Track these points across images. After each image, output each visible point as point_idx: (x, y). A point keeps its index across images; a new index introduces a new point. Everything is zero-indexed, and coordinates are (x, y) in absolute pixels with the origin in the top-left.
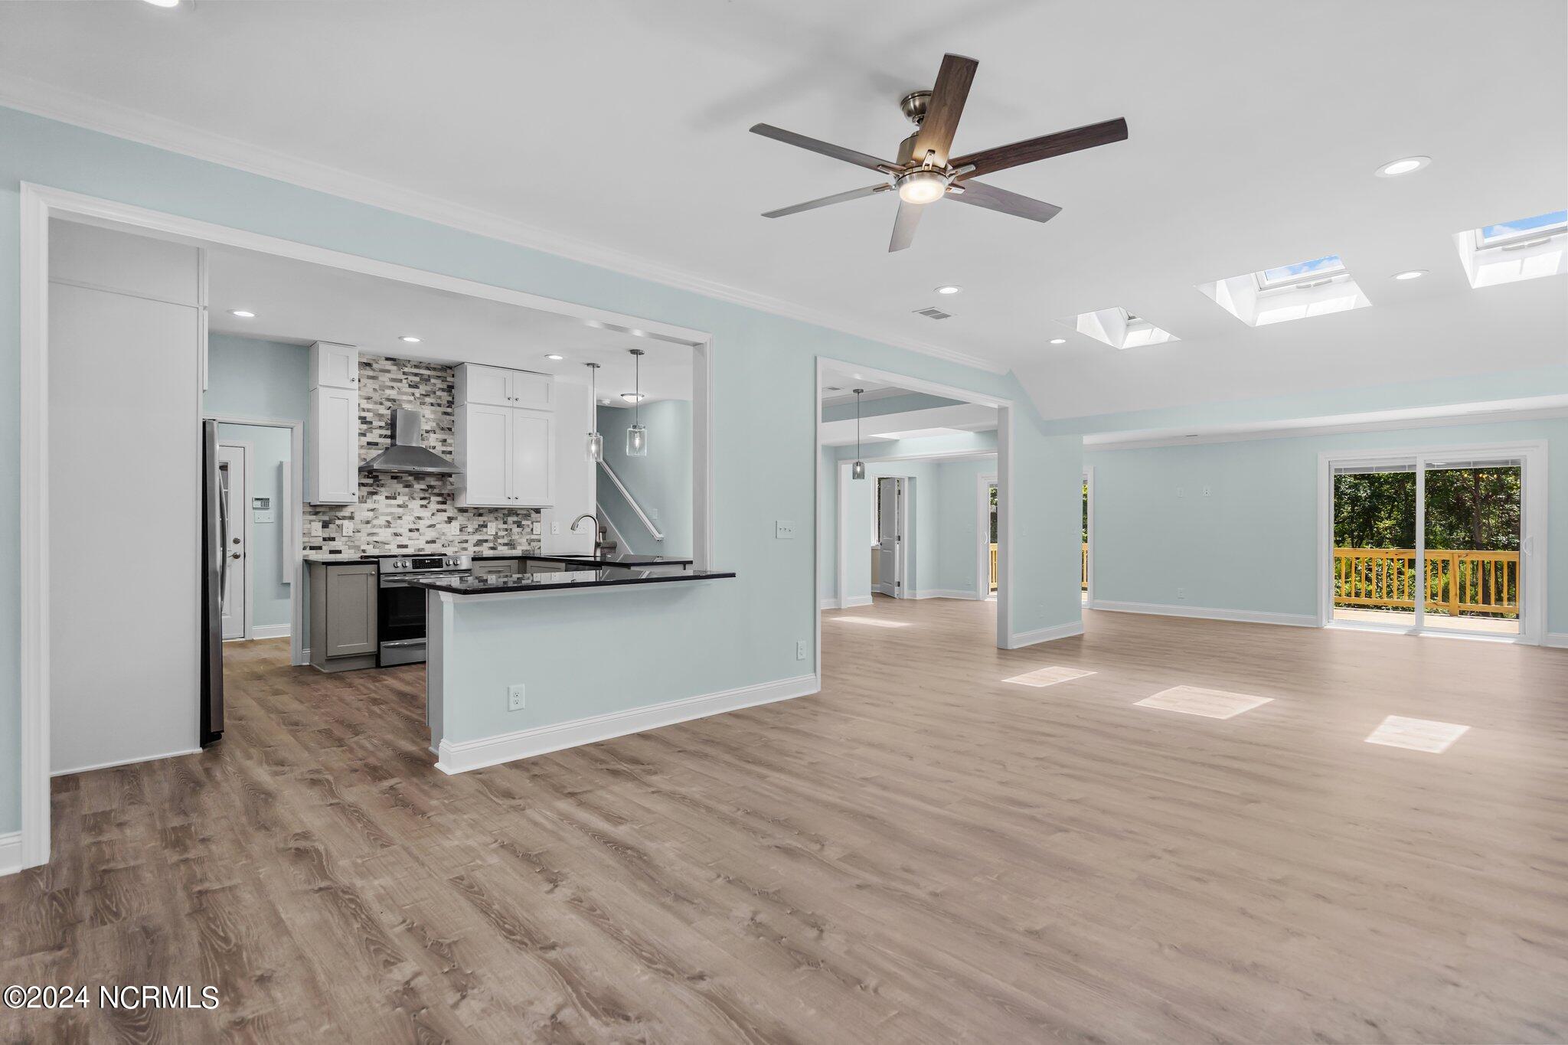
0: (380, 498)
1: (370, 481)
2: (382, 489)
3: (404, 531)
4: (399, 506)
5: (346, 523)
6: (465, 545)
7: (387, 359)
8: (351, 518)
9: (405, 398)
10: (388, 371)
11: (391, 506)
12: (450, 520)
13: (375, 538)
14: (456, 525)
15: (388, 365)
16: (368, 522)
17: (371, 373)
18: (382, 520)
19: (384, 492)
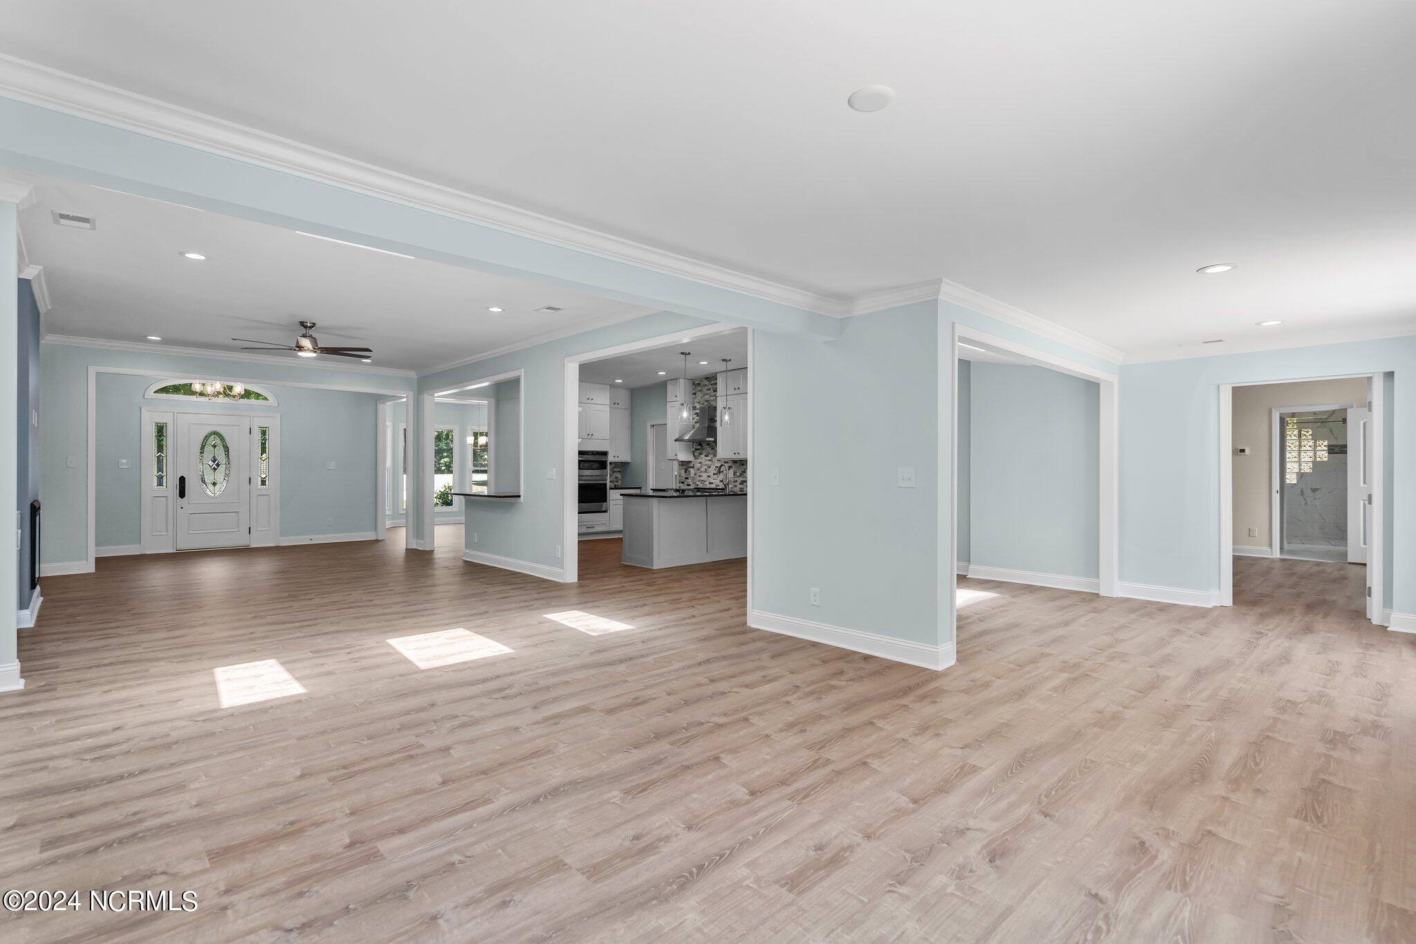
0: (703, 456)
1: (699, 447)
2: (704, 451)
3: (711, 474)
4: (710, 460)
5: (692, 470)
6: (735, 484)
7: (706, 379)
8: (693, 467)
9: (712, 398)
10: (705, 385)
11: (706, 460)
12: (730, 468)
13: (702, 479)
14: (732, 471)
15: (706, 382)
16: (699, 469)
17: (700, 389)
18: (703, 469)
19: (704, 453)
